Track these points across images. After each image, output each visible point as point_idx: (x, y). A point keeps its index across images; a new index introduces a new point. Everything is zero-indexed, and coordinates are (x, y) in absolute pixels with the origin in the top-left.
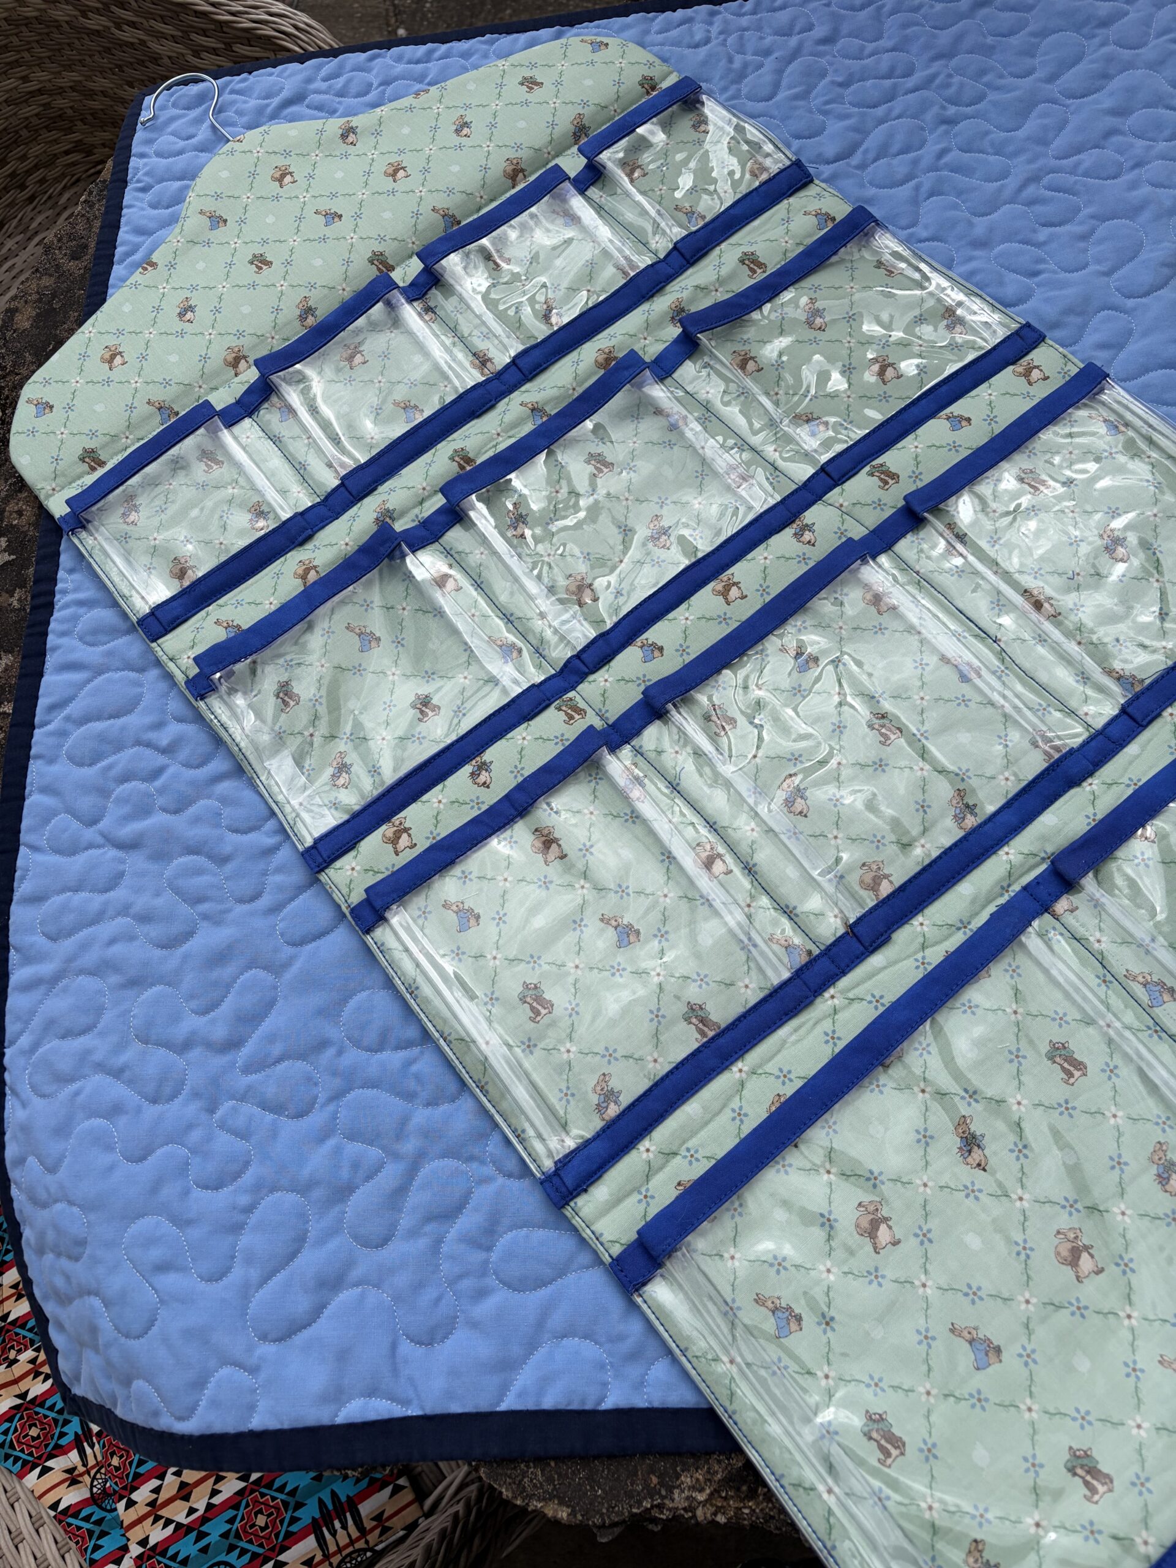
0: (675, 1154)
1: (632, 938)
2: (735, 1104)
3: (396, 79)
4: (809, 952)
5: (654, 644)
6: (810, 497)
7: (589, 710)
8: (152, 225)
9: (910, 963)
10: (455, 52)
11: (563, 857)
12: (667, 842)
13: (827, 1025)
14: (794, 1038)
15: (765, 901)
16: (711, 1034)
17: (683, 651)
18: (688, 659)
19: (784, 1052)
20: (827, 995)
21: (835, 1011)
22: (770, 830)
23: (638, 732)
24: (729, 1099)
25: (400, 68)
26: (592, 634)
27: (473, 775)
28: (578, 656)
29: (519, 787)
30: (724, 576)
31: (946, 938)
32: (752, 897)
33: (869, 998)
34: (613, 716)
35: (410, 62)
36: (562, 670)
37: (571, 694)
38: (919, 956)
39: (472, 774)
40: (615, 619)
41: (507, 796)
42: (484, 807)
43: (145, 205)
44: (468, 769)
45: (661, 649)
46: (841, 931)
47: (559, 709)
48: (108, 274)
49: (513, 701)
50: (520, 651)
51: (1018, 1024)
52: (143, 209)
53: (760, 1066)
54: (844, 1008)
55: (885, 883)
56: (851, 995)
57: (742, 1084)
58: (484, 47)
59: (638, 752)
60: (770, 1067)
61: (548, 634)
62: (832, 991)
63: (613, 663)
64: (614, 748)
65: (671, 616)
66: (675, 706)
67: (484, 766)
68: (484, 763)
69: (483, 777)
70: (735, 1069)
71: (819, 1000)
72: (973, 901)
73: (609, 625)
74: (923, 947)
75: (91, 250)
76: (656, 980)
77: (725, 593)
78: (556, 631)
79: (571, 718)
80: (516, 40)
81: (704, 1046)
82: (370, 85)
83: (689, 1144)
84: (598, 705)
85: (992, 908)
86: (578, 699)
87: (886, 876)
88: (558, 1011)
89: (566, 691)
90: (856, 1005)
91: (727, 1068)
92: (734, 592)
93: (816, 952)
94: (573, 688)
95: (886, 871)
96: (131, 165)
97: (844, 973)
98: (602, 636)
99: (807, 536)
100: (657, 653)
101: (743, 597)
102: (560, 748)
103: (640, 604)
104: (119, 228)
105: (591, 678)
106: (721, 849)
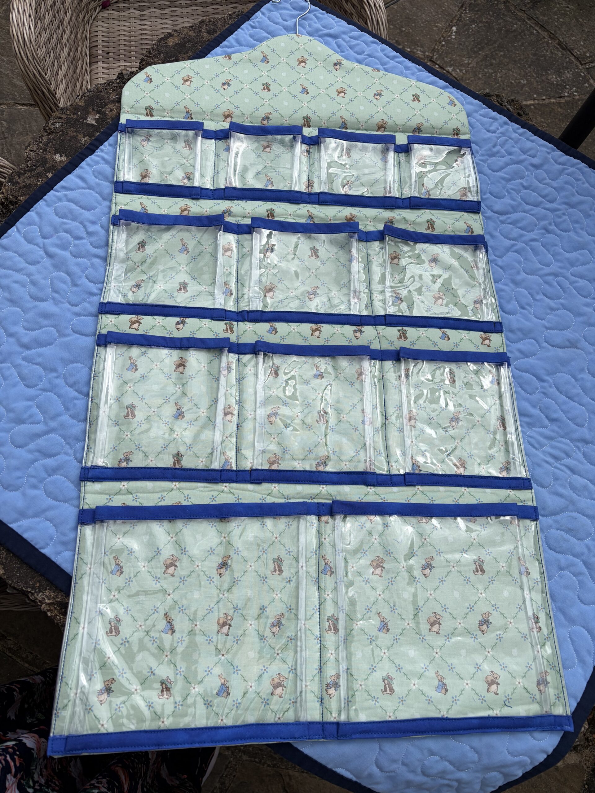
0: (131, 494)
1: (180, 417)
2: (164, 494)
3: (374, 57)
4: (231, 467)
5: (275, 329)
6: (372, 322)
7: (235, 333)
8: (244, 43)
9: (260, 496)
10: (404, 64)
11: (182, 373)
12: (219, 396)
13: (215, 494)
14: (202, 489)
15: (234, 440)
16: (177, 467)
17: (283, 338)
18: (282, 342)
19: (194, 491)
20: (225, 484)
21: (222, 492)
22: (255, 419)
23: (245, 353)
24: (164, 491)
25: (381, 54)
26: (260, 309)
27: (178, 323)
28: (248, 312)
29: (188, 339)
30: (319, 325)
31: (278, 498)
32: (230, 435)
33: (237, 496)
34: (241, 341)
35: (385, 55)
36: (239, 312)
37: (235, 323)
38: (265, 496)
39: (178, 322)
40: (272, 310)
41: (181, 338)
42: (172, 336)
43: (248, 33)
44: (178, 319)
45: (276, 332)
46: (248, 468)
47: (226, 324)
48: (214, 48)
49: (213, 309)
50: (232, 294)
51: (274, 542)
52: (246, 34)
53: (183, 489)
54: (227, 493)
55: (276, 465)
56: (232, 491)
57: (172, 490)
58: (416, 70)
59: (238, 360)
60: (186, 492)
61: (246, 297)
62: (227, 484)
63: (257, 324)
64: (230, 351)
65: (290, 324)
66: (265, 355)
67: (184, 323)
68: (185, 322)
69: (180, 326)
70: (174, 483)
71: (221, 484)
72: (298, 493)
73: (267, 310)
74: (269, 495)
75: (216, 35)
76: (175, 436)
77: (314, 331)
78: (248, 298)
79: (227, 330)
80: (429, 77)
81: (171, 469)
82: (364, 52)
83: (138, 494)
84: (240, 334)
85: (301, 500)
86: (235, 326)
87: (278, 463)
88: (136, 420)
89: (234, 320)
90: (230, 495)
91: (172, 481)
92: (317, 333)
93: (234, 468)
94: (238, 321)
95: (280, 462)
96: (256, 14)
97: (236, 482)
98: (262, 312)
99: (358, 334)
100: (274, 332)
102: (214, 337)
103: (284, 312)
104: (232, 34)
105: (246, 323)
106: (236, 413)
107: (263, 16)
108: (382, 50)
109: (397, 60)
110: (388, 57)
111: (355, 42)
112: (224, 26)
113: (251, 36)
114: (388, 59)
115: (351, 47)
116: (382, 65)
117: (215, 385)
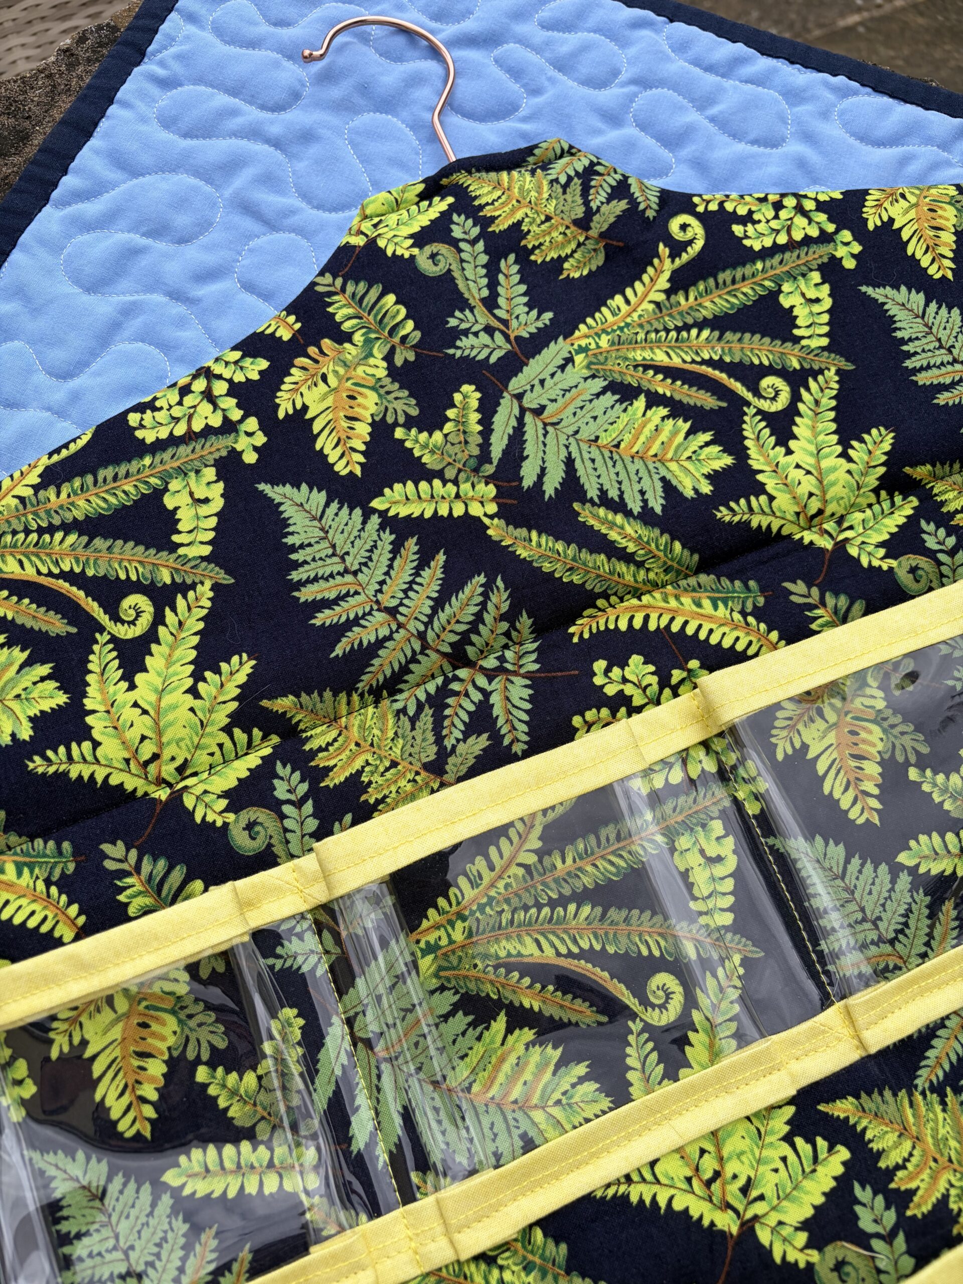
107: (191, 29)
108: (681, 47)
109: (748, 70)
110: (709, 69)
111: (569, 42)
112: (51, 104)
113: (167, 122)
114: (712, 79)
115: (562, 65)
116: (701, 108)
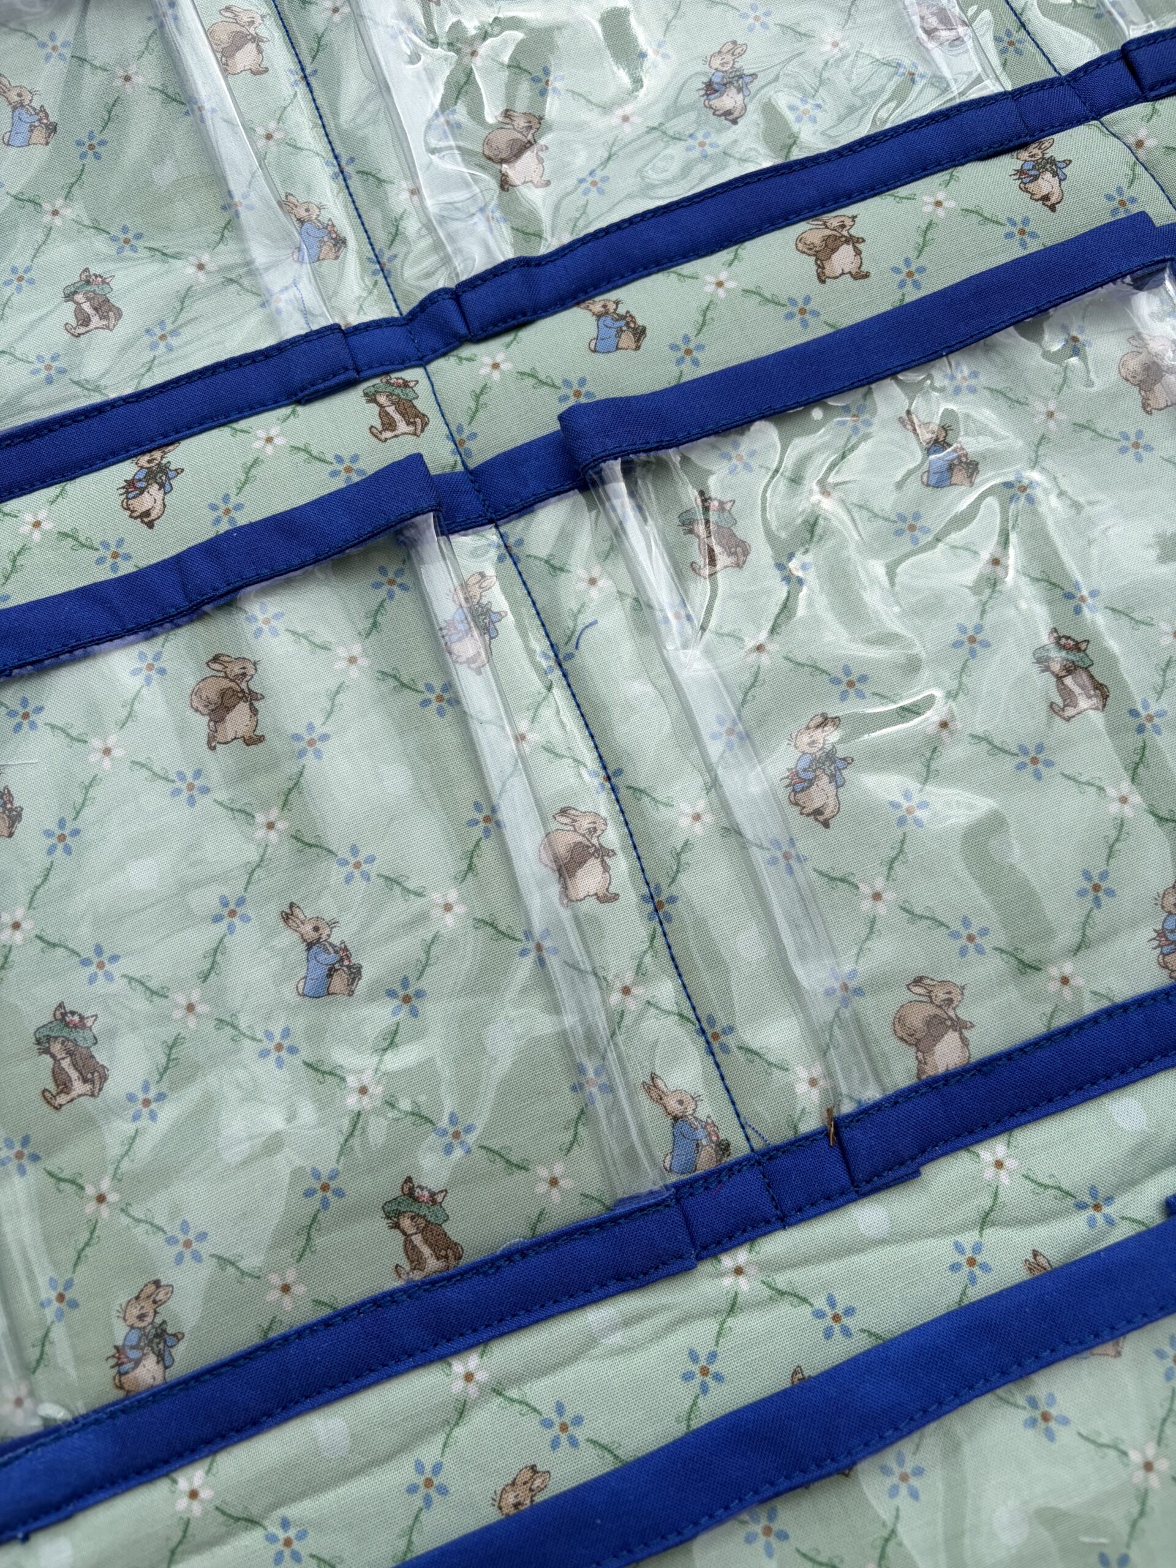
0: (252, 1522)
1: (339, 982)
2: (429, 1452)
4: (724, 1147)
5: (628, 319)
6: (1076, 105)
7: (436, 423)
9: (941, 1249)
11: (253, 740)
12: (495, 785)
13: (701, 1334)
14: (617, 1339)
15: (666, 990)
16: (433, 1264)
17: (686, 351)
18: (691, 373)
19: (583, 1368)
20: (728, 1261)
21: (733, 1307)
22: (732, 831)
23: (525, 507)
24: (419, 1436)
26: (506, 252)
27: (132, 488)
28: (457, 294)
29: (211, 549)
30: (834, 219)
31: (1044, 1218)
32: (640, 970)
33: (820, 1303)
34: (482, 452)
36: (413, 314)
37: (412, 374)
38: (969, 1239)
39: (130, 485)
40: (566, 239)
41: (178, 559)
42: (126, 568)
44: (127, 470)
45: (640, 333)
46: (810, 1124)
47: (371, 398)
49: (280, 349)
50: (340, 242)
51: (1143, 1497)
53: (519, 1379)
54: (759, 1305)
55: (951, 1039)
56: (781, 1280)
57: (462, 1410)
59: (510, 552)
60: (540, 1391)
61: (412, 226)
62: (742, 1256)
63: (527, 334)
64: (449, 526)
65: (687, 268)
66: (628, 471)
67: (161, 476)
68: (163, 469)
69: (150, 499)
70: (458, 1366)
71: (706, 1267)
72: (1138, 1151)
73: (543, 250)
74: (985, 1220)
76: (352, 1101)
77: (822, 254)
78: (428, 227)
79: (389, 424)
81: (410, 1291)
83: (292, 1511)
84: (459, 415)
86: (423, 389)
87: (959, 1026)
89: (405, 363)
90: (785, 1310)
91: (443, 1358)
92: (843, 258)
93: (740, 1148)
94: (423, 361)
95: (963, 1014)
97: (784, 1220)
98: (523, 264)
99: (1046, 183)
100: (627, 339)
101: (860, 275)
102: (339, 484)
103: (631, 221)
105: (467, 351)
106: (612, 836)
117: (446, 734)
